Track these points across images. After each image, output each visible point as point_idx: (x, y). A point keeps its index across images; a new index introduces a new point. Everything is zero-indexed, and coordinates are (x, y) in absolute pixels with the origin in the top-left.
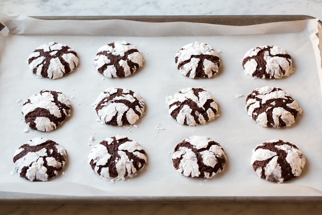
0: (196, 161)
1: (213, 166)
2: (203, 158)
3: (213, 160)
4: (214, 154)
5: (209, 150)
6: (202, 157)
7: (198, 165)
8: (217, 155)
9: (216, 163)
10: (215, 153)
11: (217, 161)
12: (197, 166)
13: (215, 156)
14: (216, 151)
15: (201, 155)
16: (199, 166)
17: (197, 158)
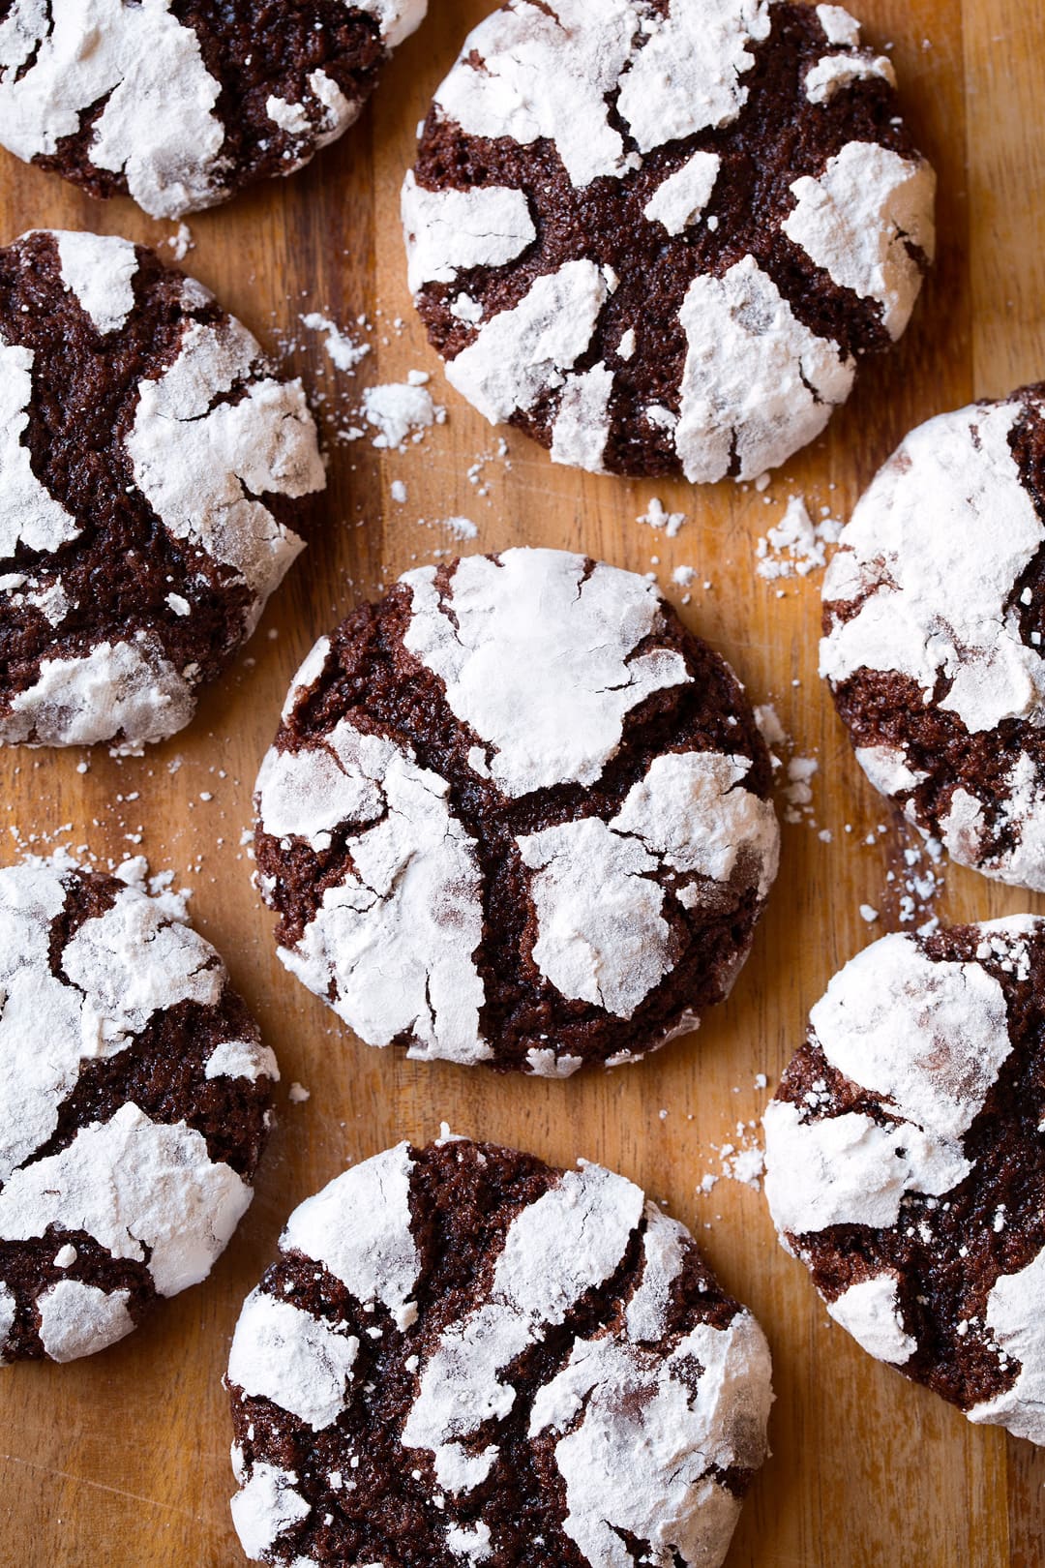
0: (472, 937)
1: (623, 1005)
2: (540, 913)
3: (636, 942)
4: (657, 875)
5: (615, 822)
6: (539, 892)
7: (480, 983)
8: (682, 880)
9: (655, 970)
10: (668, 861)
11: (669, 951)
12: (472, 992)
13: (656, 893)
14: (678, 838)
15: (530, 872)
16: (488, 991)
17: (484, 901)
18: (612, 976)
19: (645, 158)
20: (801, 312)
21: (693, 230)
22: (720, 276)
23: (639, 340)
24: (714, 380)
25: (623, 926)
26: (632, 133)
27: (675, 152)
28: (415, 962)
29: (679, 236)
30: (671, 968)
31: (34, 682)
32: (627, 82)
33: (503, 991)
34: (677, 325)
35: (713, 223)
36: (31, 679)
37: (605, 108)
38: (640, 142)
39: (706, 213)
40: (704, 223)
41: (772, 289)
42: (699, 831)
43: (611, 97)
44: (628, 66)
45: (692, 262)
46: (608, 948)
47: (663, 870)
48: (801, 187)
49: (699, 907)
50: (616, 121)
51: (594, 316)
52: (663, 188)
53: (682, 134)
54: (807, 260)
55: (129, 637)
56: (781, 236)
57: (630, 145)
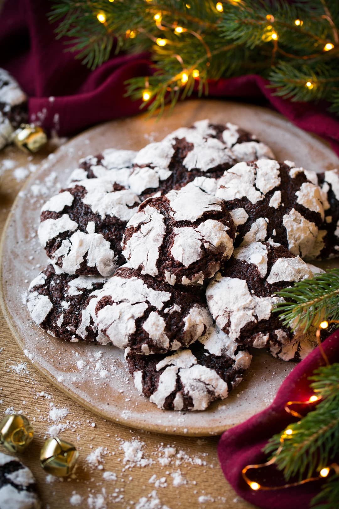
18: (186, 256)
19: (265, 195)
20: (306, 218)
21: (280, 207)
22: (289, 214)
23: (276, 232)
24: (293, 235)
25: (191, 247)
26: (261, 191)
27: (271, 193)
28: (147, 249)
29: (277, 209)
30: (199, 259)
31: (185, 325)
32: (257, 182)
33: (163, 257)
34: (283, 226)
35: (283, 205)
36: (184, 324)
37: (254, 188)
38: (263, 193)
39: (281, 203)
40: (281, 205)
41: (299, 214)
42: (213, 234)
43: (254, 185)
44: (255, 179)
45: (282, 214)
46: (186, 251)
47: (203, 239)
48: (297, 193)
49: (208, 249)
50: (257, 189)
51: (266, 228)
52: (271, 200)
53: (271, 189)
54: (304, 207)
55: (193, 306)
56: (297, 204)
57: (262, 193)
